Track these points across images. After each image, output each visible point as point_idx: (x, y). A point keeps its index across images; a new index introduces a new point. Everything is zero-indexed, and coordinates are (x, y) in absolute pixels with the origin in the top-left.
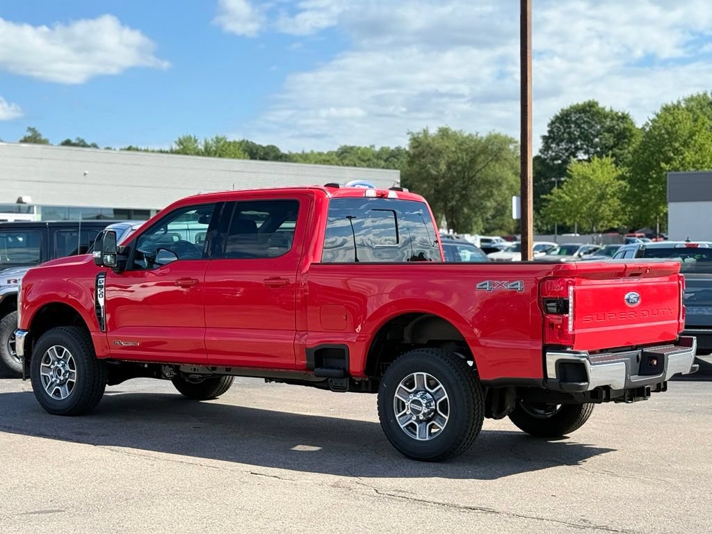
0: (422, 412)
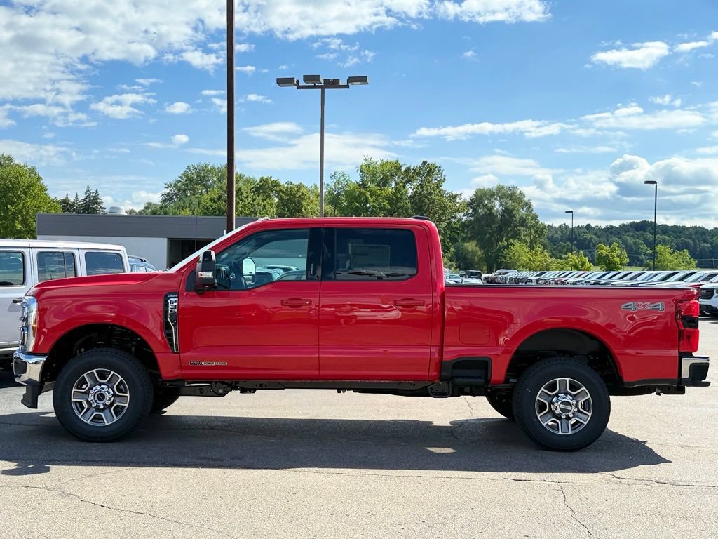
0: (572, 411)
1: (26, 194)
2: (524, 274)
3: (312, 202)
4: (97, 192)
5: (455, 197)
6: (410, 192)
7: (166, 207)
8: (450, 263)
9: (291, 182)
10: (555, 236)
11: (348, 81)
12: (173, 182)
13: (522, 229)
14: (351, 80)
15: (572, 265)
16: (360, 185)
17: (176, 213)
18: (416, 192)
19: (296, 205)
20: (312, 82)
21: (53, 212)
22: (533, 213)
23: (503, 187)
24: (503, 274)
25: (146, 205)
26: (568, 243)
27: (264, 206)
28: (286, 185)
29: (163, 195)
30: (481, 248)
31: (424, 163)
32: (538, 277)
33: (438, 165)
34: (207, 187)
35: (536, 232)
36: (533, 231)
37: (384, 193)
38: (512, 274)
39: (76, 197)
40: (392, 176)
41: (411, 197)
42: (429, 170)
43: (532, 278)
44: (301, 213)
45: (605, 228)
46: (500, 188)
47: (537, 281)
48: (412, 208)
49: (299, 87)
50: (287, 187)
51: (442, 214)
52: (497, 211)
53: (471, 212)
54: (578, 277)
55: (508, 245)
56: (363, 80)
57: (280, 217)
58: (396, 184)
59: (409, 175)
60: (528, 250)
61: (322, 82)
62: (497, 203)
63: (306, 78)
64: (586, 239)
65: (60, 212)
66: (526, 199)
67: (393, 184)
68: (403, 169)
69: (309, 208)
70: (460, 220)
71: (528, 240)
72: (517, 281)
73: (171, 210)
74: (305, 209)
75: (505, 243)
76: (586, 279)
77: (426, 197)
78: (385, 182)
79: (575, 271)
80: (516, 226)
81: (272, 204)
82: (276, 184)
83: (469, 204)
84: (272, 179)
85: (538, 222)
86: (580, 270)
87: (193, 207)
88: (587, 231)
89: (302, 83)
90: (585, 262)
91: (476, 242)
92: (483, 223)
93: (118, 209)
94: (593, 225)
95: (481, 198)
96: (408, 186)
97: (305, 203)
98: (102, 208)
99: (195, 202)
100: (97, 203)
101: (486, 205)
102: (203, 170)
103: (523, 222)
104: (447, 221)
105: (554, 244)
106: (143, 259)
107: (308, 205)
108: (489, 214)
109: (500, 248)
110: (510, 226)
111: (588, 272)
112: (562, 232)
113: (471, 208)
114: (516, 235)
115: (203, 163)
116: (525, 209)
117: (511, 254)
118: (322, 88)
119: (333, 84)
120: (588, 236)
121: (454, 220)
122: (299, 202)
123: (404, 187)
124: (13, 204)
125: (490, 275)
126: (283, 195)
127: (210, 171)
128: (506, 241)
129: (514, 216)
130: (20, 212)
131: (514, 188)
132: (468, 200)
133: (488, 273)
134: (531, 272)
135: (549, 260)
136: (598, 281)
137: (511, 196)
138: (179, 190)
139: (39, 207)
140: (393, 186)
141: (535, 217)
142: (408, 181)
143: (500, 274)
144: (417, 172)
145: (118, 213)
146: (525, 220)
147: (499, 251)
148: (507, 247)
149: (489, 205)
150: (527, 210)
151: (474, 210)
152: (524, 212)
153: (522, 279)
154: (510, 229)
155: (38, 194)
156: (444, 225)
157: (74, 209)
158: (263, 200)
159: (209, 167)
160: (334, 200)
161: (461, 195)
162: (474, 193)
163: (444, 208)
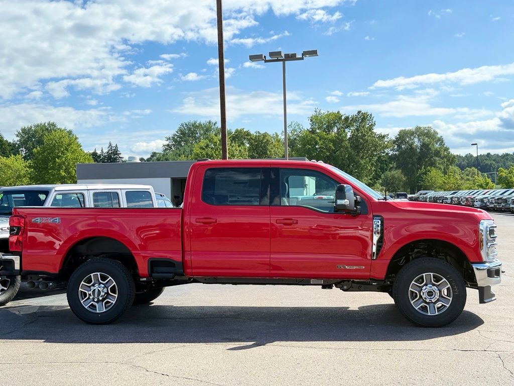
1: (67, 150)
2: (441, 193)
3: (274, 146)
4: (116, 146)
5: (384, 137)
6: (349, 135)
7: (167, 154)
8: (381, 188)
9: (259, 132)
10: (463, 163)
11: (303, 55)
12: (171, 136)
13: (437, 159)
14: (305, 54)
15: (478, 186)
16: (310, 132)
17: (174, 159)
18: (354, 134)
19: (263, 149)
20: (276, 56)
21: (87, 162)
22: (445, 146)
23: (420, 128)
24: (424, 194)
25: (152, 154)
26: (473, 168)
27: (240, 150)
28: (255, 134)
29: (164, 146)
30: (405, 175)
31: (359, 112)
32: (452, 196)
33: (369, 113)
34: (196, 138)
35: (448, 160)
36: (446, 160)
37: (330, 136)
38: (431, 194)
39: (102, 151)
40: (335, 123)
41: (349, 138)
42: (363, 118)
43: (447, 197)
44: (267, 154)
45: (502, 156)
46: (418, 129)
47: (452, 198)
48: (351, 147)
49: (266, 61)
50: (256, 136)
51: (374, 150)
52: (417, 146)
53: (396, 147)
54: (484, 194)
55: (426, 171)
56: (313, 53)
57: (252, 158)
58: (338, 129)
59: (348, 122)
60: (442, 175)
61: (283, 56)
62: (416, 140)
63: (271, 54)
64: (487, 165)
65: (92, 162)
66: (439, 136)
67: (335, 130)
68: (343, 118)
69: (272, 151)
70: (387, 154)
71: (442, 167)
72: (435, 200)
73: (170, 156)
74: (270, 152)
75: (423, 170)
76: (491, 196)
77: (361, 138)
78: (329, 128)
79: (481, 190)
80: (432, 157)
81: (245, 149)
82: (248, 134)
83: (394, 142)
84: (245, 130)
85: (449, 153)
86: (485, 189)
87: (186, 153)
88: (488, 159)
89: (268, 58)
90: (488, 183)
91: (400, 171)
92: (405, 156)
93: (134, 158)
94: (492, 154)
95: (403, 137)
96: (347, 130)
97: (269, 147)
98: (121, 158)
99: (188, 150)
100: (117, 154)
101: (408, 142)
102: (193, 126)
103: (437, 153)
104: (378, 156)
105: (462, 169)
106: (162, 194)
107: (272, 148)
108: (410, 149)
109: (420, 175)
110: (427, 157)
111: (493, 190)
112: (468, 160)
113: (396, 144)
114: (433, 164)
115: (192, 121)
116: (438, 143)
117: (429, 179)
118: (283, 61)
119: (291, 57)
120: (488, 162)
121: (383, 154)
122: (265, 146)
123: (344, 131)
124: (59, 157)
125: (413, 195)
126: (253, 141)
127: (198, 126)
128: (424, 168)
129: (430, 149)
130: (64, 163)
131: (429, 128)
132: (394, 138)
133: (411, 194)
134: (446, 192)
135: (460, 182)
136: (501, 197)
137: (427, 134)
138: (175, 142)
139: (77, 159)
140: (336, 131)
141: (447, 149)
142: (347, 127)
143: (421, 194)
144: (354, 120)
145: (134, 161)
146: (439, 152)
147: (419, 176)
148: (425, 173)
149: (410, 142)
150: (441, 144)
151: (399, 146)
152: (437, 146)
153: (440, 197)
154: (427, 160)
155: (76, 150)
156: (376, 158)
157: (101, 159)
158: (239, 146)
159: (197, 124)
160: (292, 143)
161: (388, 135)
162: (398, 133)
163: (376, 146)
